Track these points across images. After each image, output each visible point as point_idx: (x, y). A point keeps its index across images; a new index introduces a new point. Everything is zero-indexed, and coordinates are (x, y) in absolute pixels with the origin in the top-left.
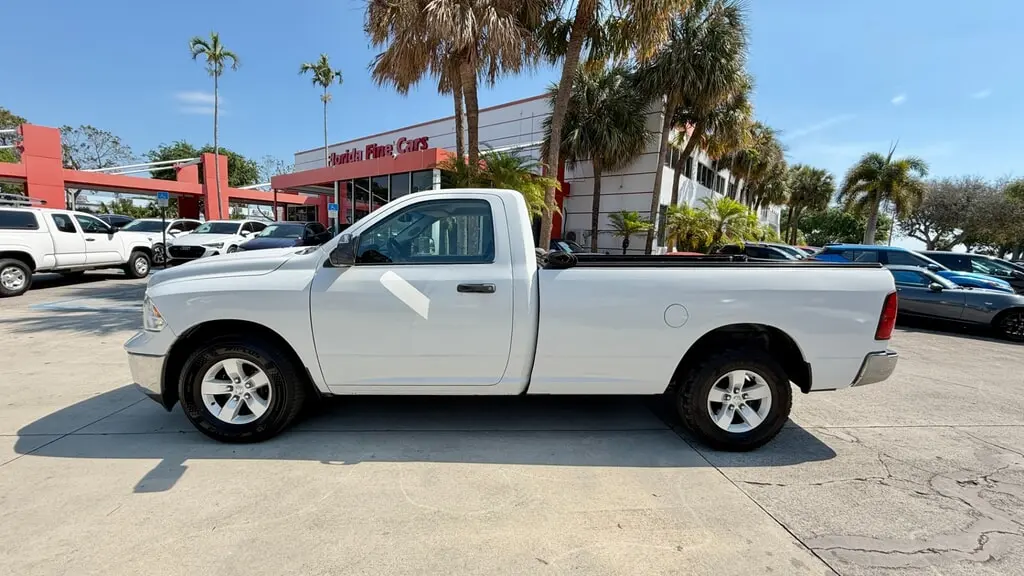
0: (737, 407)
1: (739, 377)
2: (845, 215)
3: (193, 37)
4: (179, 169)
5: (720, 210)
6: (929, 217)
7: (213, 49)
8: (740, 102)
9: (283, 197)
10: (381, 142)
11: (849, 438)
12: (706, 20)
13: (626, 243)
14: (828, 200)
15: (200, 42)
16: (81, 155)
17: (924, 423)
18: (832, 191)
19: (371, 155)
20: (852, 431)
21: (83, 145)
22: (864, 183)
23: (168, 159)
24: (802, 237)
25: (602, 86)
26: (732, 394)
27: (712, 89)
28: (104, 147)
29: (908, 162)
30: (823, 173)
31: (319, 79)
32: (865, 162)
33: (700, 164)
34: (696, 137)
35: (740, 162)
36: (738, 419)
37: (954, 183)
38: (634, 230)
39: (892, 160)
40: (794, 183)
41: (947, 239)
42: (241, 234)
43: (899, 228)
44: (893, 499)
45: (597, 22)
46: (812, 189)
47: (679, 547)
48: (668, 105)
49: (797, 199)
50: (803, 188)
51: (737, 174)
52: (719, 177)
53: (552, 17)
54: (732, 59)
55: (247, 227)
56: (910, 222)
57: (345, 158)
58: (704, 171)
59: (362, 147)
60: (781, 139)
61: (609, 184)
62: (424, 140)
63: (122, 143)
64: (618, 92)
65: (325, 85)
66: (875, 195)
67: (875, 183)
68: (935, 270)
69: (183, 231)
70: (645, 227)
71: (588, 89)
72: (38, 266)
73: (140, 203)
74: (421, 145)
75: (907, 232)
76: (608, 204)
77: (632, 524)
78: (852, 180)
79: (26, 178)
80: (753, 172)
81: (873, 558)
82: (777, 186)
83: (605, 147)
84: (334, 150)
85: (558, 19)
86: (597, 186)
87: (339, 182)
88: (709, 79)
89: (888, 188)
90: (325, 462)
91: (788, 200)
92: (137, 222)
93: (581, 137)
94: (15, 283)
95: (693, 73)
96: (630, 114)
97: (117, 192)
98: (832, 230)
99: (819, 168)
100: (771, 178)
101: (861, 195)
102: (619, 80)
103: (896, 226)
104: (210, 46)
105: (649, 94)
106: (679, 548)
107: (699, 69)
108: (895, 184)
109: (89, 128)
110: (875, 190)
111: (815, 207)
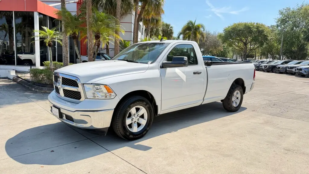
14: (171, 37)
18: (173, 33)
22: (188, 32)
26: (235, 97)
30: (169, 25)
32: (188, 24)
36: (236, 103)
40: (162, 29)
66: (190, 36)
67: (191, 32)
89: (195, 34)
90: (175, 131)
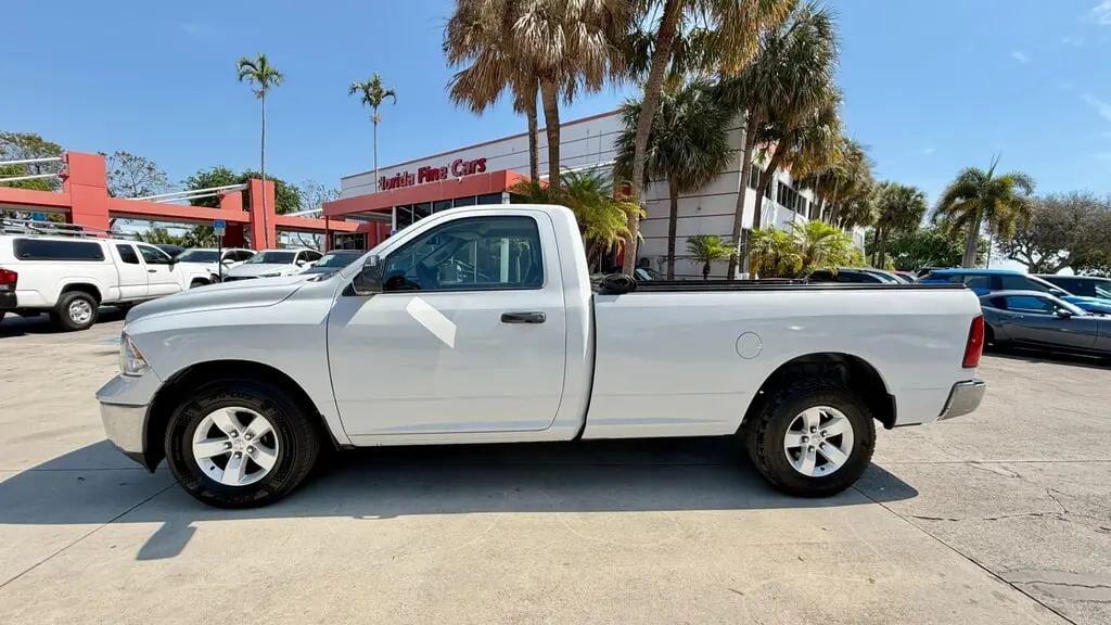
0: (817, 447)
1: (812, 415)
2: (936, 237)
3: (240, 58)
4: (223, 196)
5: (810, 233)
6: (1030, 239)
7: (260, 69)
8: (827, 117)
9: (334, 225)
10: (435, 165)
11: (1009, 473)
12: (792, 29)
13: (706, 270)
14: (919, 221)
15: (247, 63)
16: (116, 183)
17: (1085, 458)
18: (924, 209)
19: (424, 179)
20: (1008, 465)
21: (118, 172)
22: (963, 201)
23: (208, 187)
24: (890, 261)
25: (679, 102)
26: (809, 434)
27: (799, 102)
28: (140, 174)
29: (1013, 178)
30: (912, 191)
31: (370, 99)
32: (962, 178)
33: (780, 184)
34: (779, 154)
35: (824, 180)
36: (821, 460)
37: (1059, 200)
38: (715, 256)
39: (993, 177)
40: (881, 202)
41: (1051, 261)
42: (297, 264)
43: (998, 250)
44: (1079, 535)
45: (680, 34)
46: (902, 209)
47: (870, 580)
48: (750, 121)
49: (886, 220)
50: (891, 207)
51: (820, 195)
52: (800, 197)
53: (632, 31)
54: (821, 70)
55: (302, 256)
56: (1010, 244)
57: (396, 182)
58: (785, 191)
59: (414, 170)
60: (869, 155)
61: (686, 205)
62: (482, 162)
63: (158, 170)
64: (697, 107)
65: (375, 106)
66: (974, 214)
67: (975, 201)
68: (1057, 295)
69: (236, 261)
70: (727, 253)
71: (665, 105)
72: (105, 298)
73: (176, 232)
74: (478, 167)
75: (1008, 254)
76: (685, 228)
77: (814, 557)
78: (949, 198)
79: (70, 208)
80: (839, 191)
81: (1079, 592)
82: (864, 207)
83: (682, 166)
84: (384, 174)
85: (639, 32)
86: (674, 209)
87: (397, 207)
88: (796, 94)
89: (990, 205)
91: (876, 221)
92: (188, 252)
93: (659, 156)
94: (83, 316)
95: (780, 86)
96: (709, 131)
97: (152, 221)
98: (922, 254)
99: (908, 185)
100: (857, 196)
101: (959, 214)
102: (697, 95)
103: (994, 249)
104: (258, 67)
105: (730, 109)
106: (872, 581)
107: (787, 82)
108: (998, 202)
109: (123, 154)
110: (974, 209)
111: (904, 228)
